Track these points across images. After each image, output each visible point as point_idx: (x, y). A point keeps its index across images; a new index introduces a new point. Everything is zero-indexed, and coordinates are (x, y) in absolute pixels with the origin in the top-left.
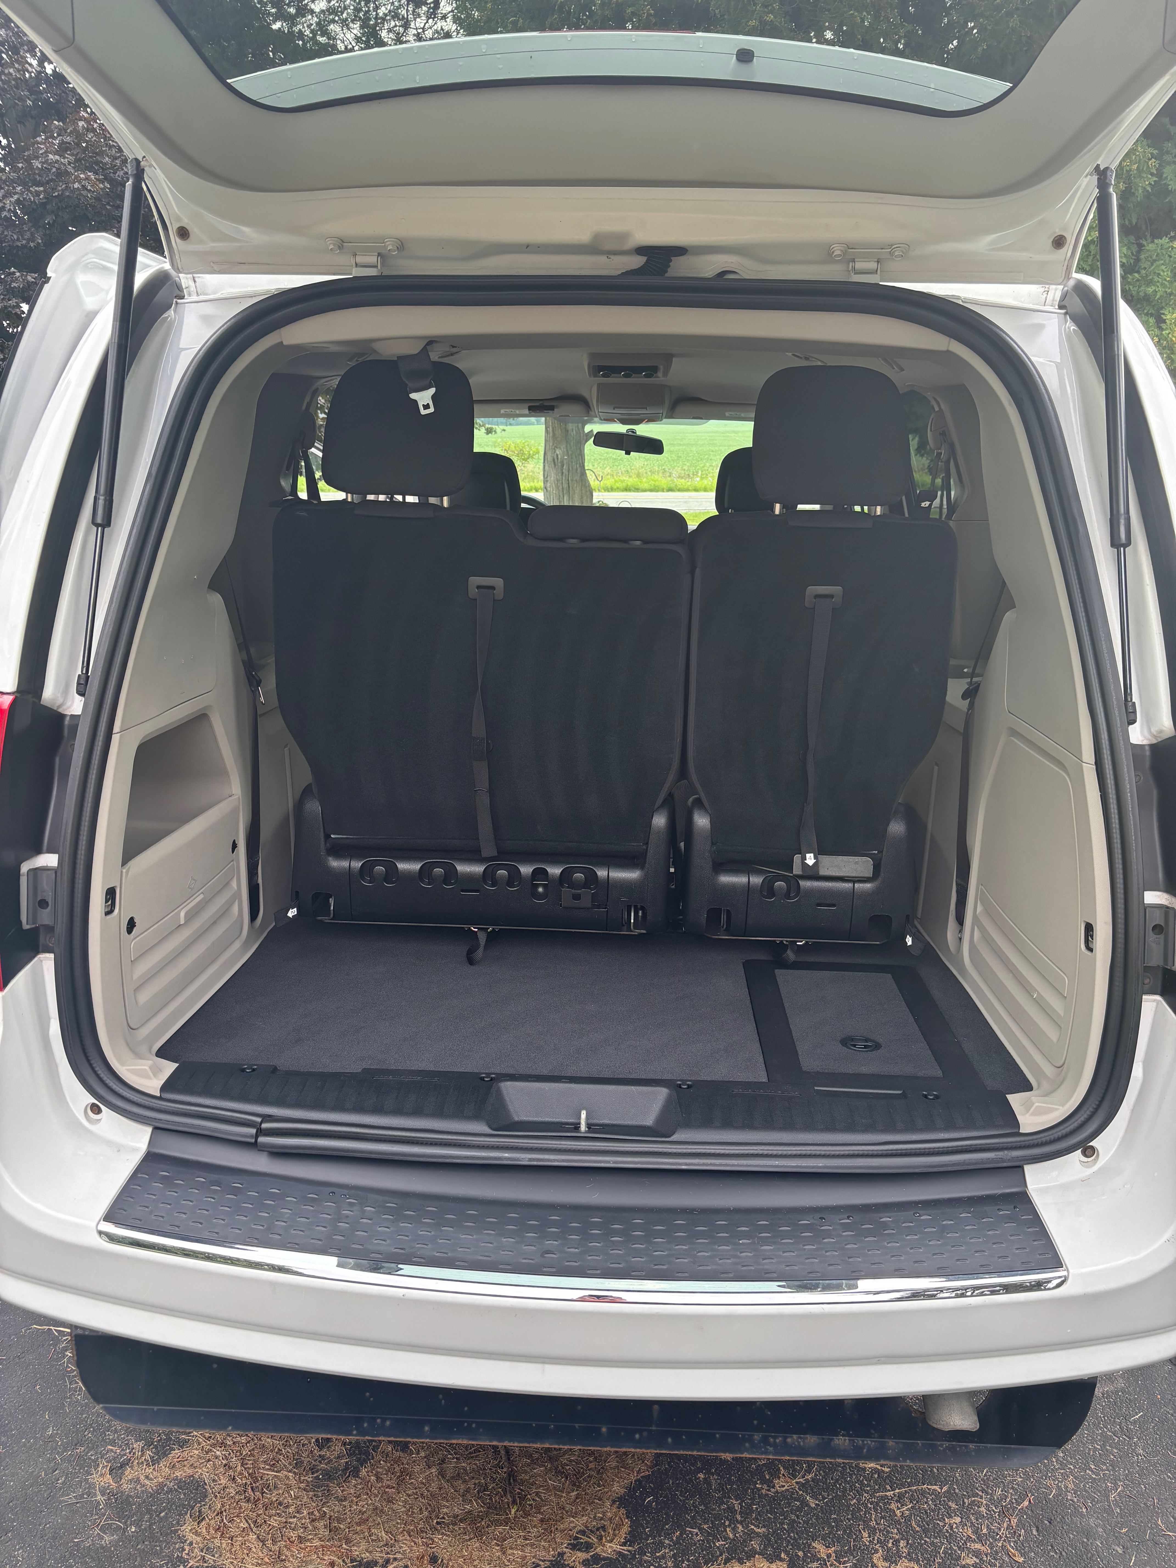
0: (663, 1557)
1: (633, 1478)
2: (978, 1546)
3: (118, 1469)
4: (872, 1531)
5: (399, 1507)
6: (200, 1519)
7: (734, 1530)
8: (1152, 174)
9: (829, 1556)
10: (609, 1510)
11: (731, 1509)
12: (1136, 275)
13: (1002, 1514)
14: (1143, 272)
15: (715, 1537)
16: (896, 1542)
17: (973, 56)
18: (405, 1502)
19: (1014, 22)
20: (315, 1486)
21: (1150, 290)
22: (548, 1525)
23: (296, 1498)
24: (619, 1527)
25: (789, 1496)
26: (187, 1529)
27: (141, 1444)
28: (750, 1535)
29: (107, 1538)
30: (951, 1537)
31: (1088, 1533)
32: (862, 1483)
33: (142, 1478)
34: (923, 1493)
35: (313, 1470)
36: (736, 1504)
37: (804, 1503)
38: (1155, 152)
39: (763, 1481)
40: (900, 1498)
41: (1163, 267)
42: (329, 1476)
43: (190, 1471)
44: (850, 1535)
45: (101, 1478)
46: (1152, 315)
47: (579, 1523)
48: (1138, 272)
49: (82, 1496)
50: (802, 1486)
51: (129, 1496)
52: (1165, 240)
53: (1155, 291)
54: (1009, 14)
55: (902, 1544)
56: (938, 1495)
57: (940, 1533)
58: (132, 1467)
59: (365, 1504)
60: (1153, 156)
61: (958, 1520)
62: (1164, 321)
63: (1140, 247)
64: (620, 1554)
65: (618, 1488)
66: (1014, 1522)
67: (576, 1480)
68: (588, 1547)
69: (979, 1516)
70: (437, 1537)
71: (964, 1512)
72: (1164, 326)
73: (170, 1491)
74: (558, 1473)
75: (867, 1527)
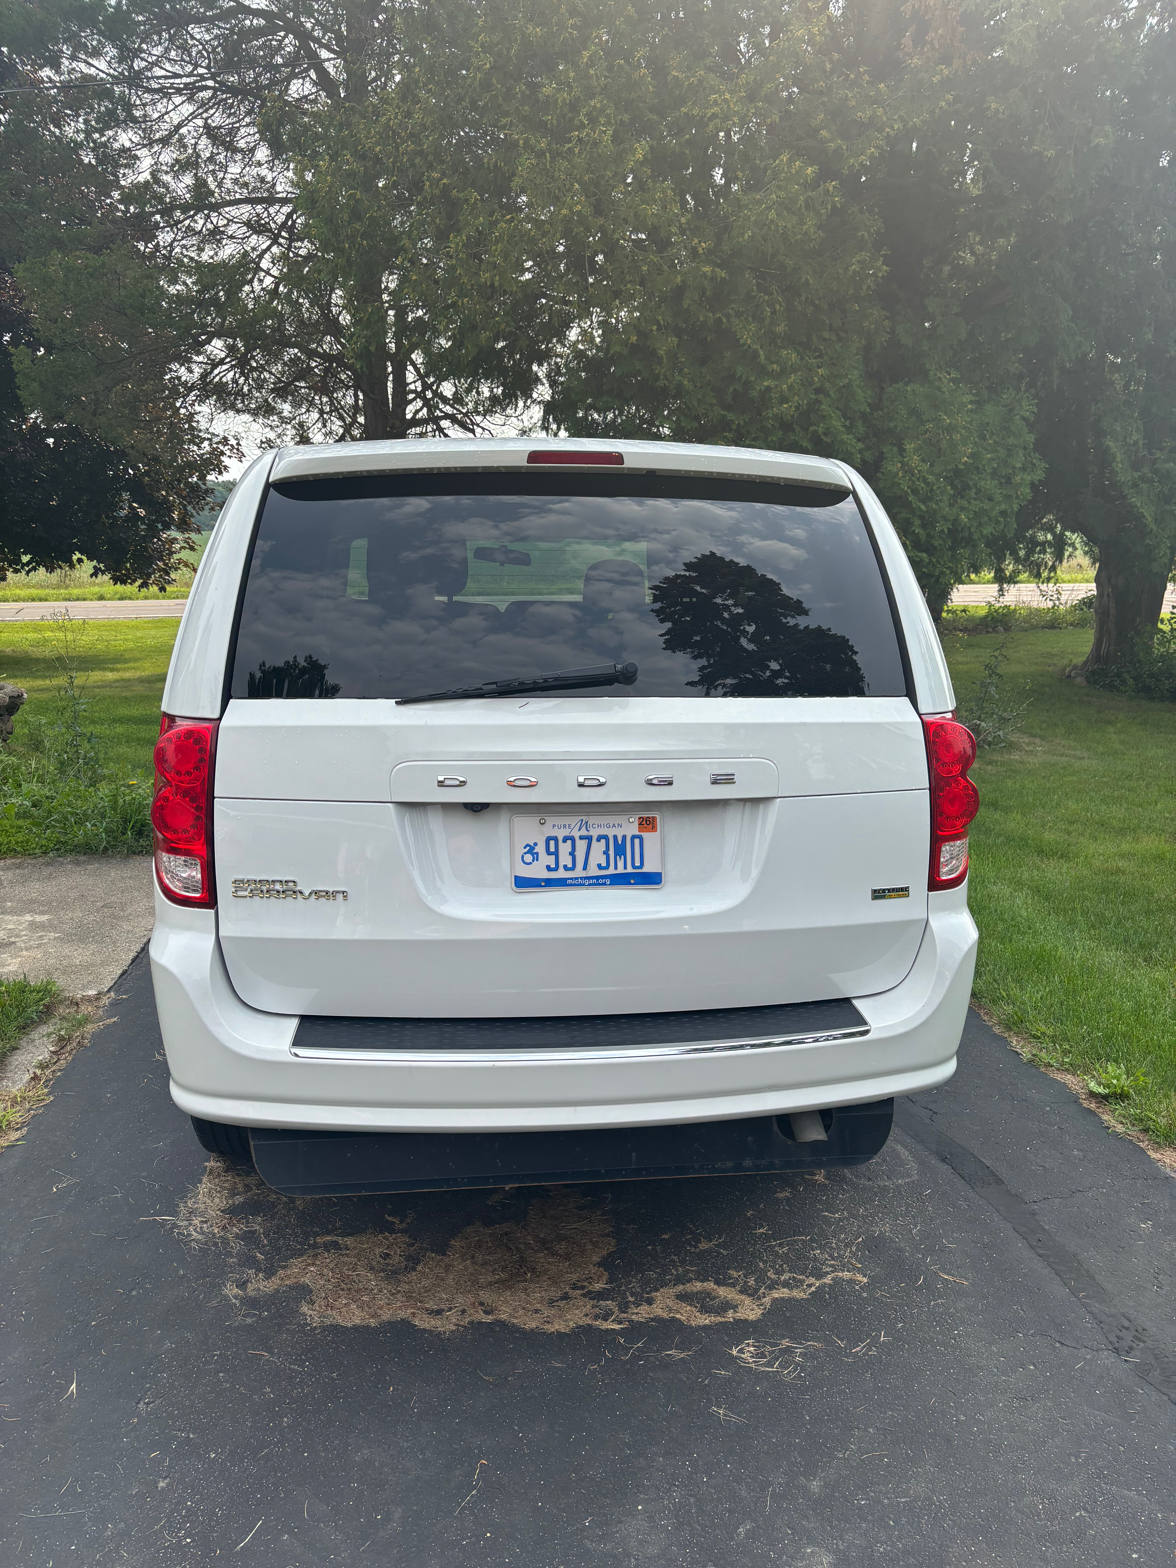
0: (633, 1287)
1: (605, 1253)
2: (833, 1262)
3: (242, 1285)
4: (765, 1262)
5: (450, 1281)
6: (313, 1303)
7: (677, 1270)
8: (887, 332)
9: (739, 1276)
10: (594, 1270)
11: (673, 1261)
12: (880, 412)
13: (846, 1246)
14: (885, 410)
15: (665, 1275)
16: (781, 1266)
17: (741, 240)
18: (454, 1279)
19: (772, 215)
20: (387, 1278)
21: (892, 425)
22: (554, 1281)
23: (377, 1285)
24: (601, 1276)
25: (709, 1251)
26: (305, 1309)
27: (254, 1271)
28: (688, 1271)
29: (249, 1321)
30: (815, 1259)
31: (901, 1250)
32: (755, 1240)
33: (262, 1288)
34: (795, 1241)
35: (383, 1270)
36: (675, 1258)
37: (719, 1253)
38: (888, 314)
39: (691, 1246)
40: (780, 1245)
41: (901, 407)
42: (395, 1272)
43: (295, 1280)
44: (751, 1265)
45: (231, 1291)
46: (895, 445)
47: (574, 1277)
48: (882, 410)
49: (221, 1302)
50: (716, 1245)
51: (255, 1298)
52: (901, 385)
53: (896, 426)
54: (769, 208)
55: (785, 1266)
56: (804, 1241)
57: (808, 1258)
58: (251, 1283)
59: (425, 1283)
60: (887, 318)
61: (819, 1251)
62: (904, 450)
63: (882, 389)
64: (605, 1288)
65: (596, 1259)
66: (854, 1249)
67: (567, 1257)
68: (583, 1288)
69: (831, 1248)
70: (481, 1293)
71: (821, 1247)
72: (905, 454)
73: (284, 1292)
74: (553, 1255)
75: (761, 1259)
